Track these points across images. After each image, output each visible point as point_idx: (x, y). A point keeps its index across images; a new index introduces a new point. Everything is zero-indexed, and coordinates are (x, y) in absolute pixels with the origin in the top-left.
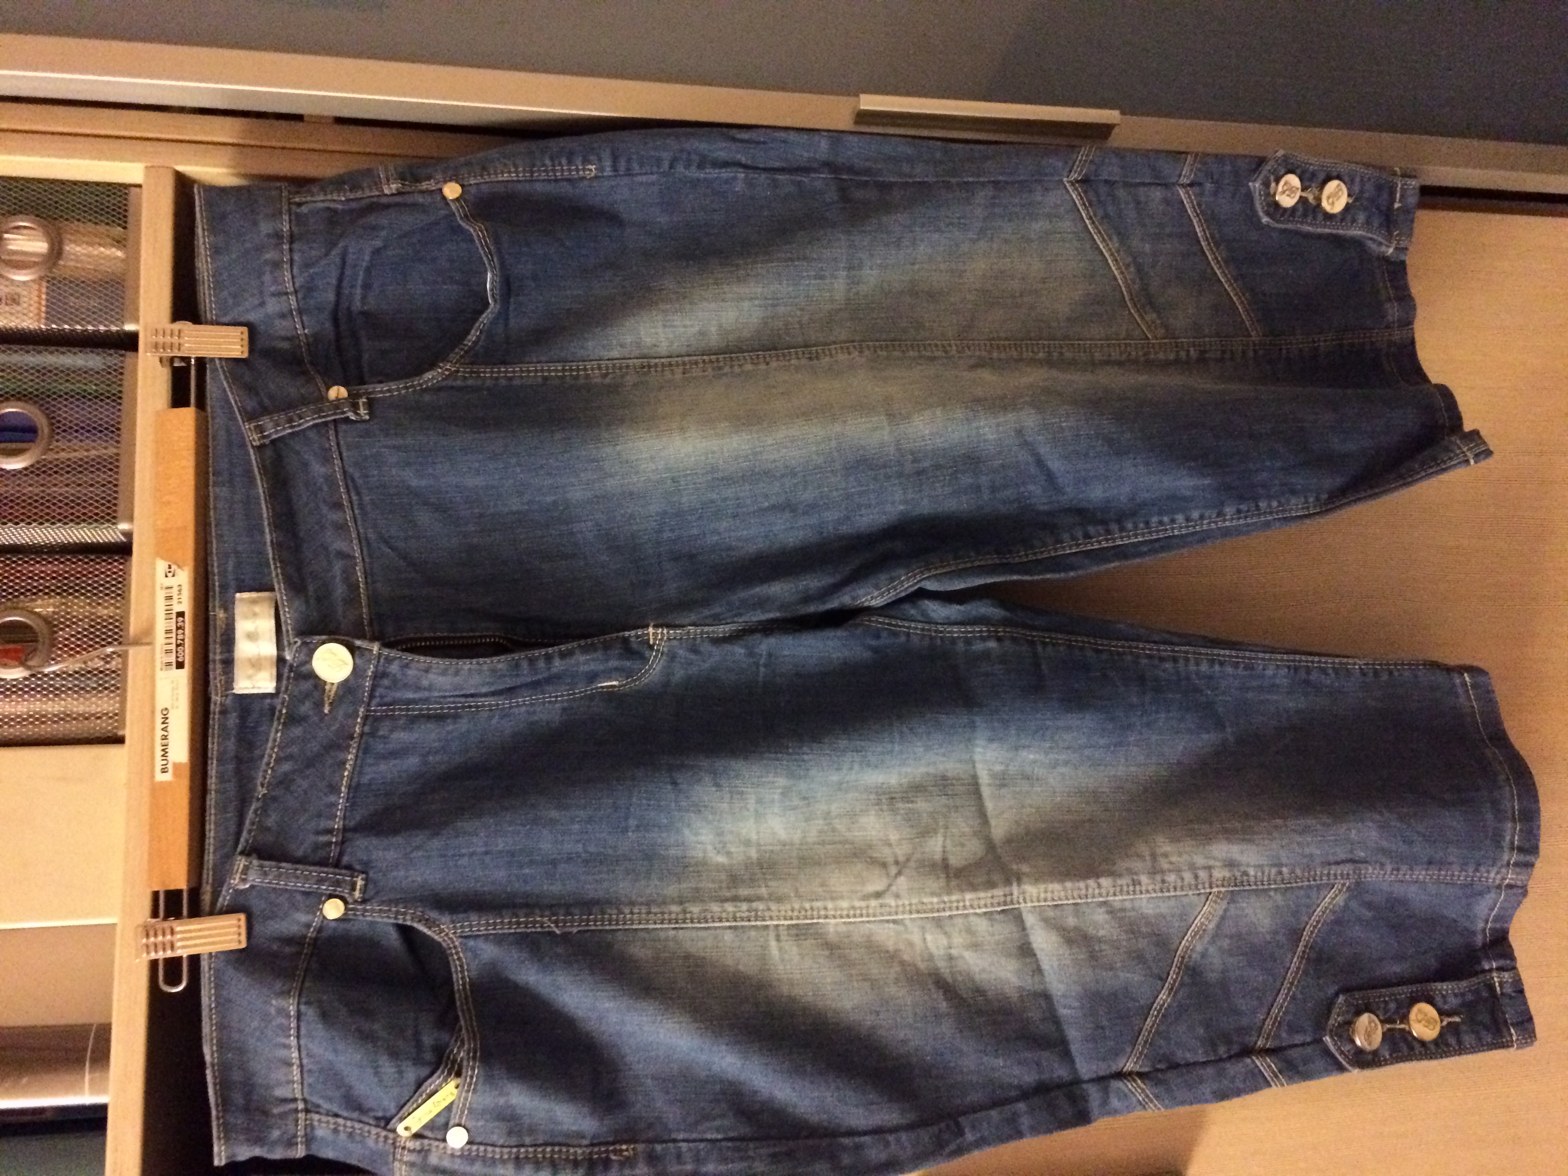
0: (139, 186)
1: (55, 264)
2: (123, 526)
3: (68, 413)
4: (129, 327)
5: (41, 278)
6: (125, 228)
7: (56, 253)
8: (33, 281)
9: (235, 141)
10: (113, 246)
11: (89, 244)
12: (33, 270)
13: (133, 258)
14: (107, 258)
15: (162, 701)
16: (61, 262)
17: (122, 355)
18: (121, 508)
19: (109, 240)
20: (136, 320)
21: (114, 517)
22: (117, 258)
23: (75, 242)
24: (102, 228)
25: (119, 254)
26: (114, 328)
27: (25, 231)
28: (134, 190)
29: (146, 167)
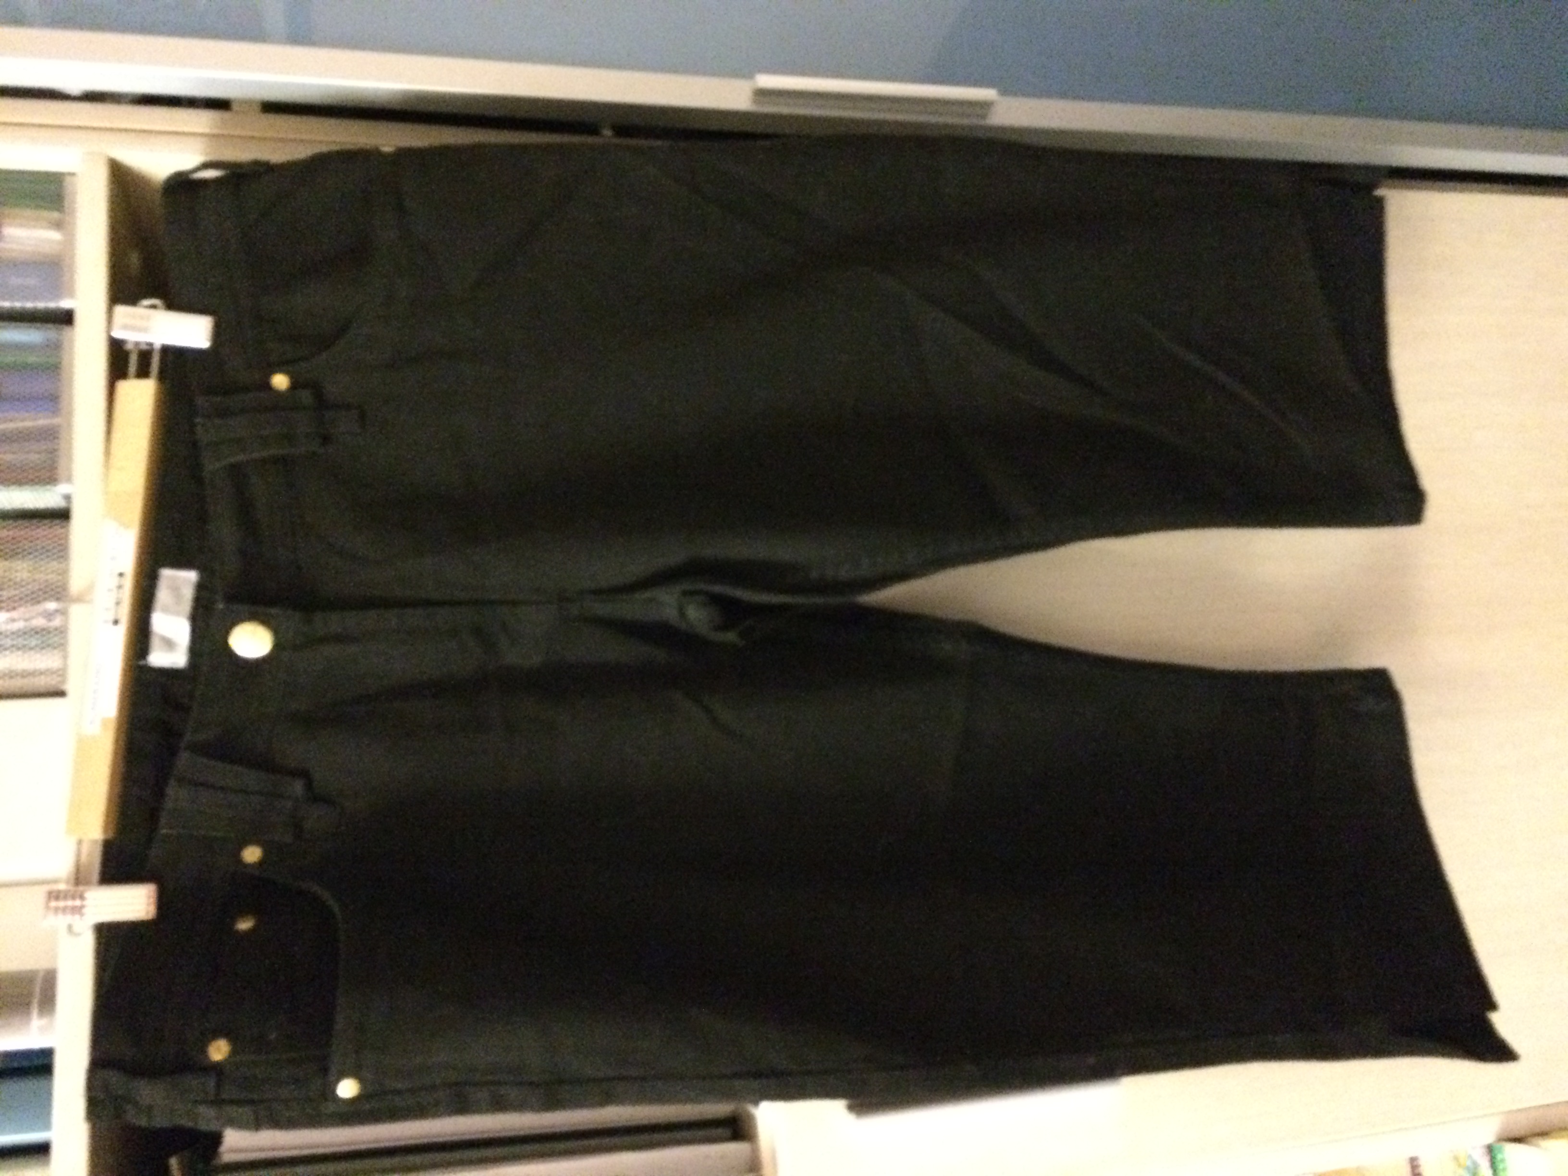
0: (72, 174)
4: (65, 304)
6: (61, 210)
10: (49, 228)
11: (28, 227)
13: (70, 242)
14: (44, 240)
17: (57, 330)
18: (61, 472)
19: (47, 223)
20: (72, 296)
21: (55, 480)
22: (55, 241)
23: (10, 225)
24: (41, 213)
25: (55, 235)
28: (67, 179)
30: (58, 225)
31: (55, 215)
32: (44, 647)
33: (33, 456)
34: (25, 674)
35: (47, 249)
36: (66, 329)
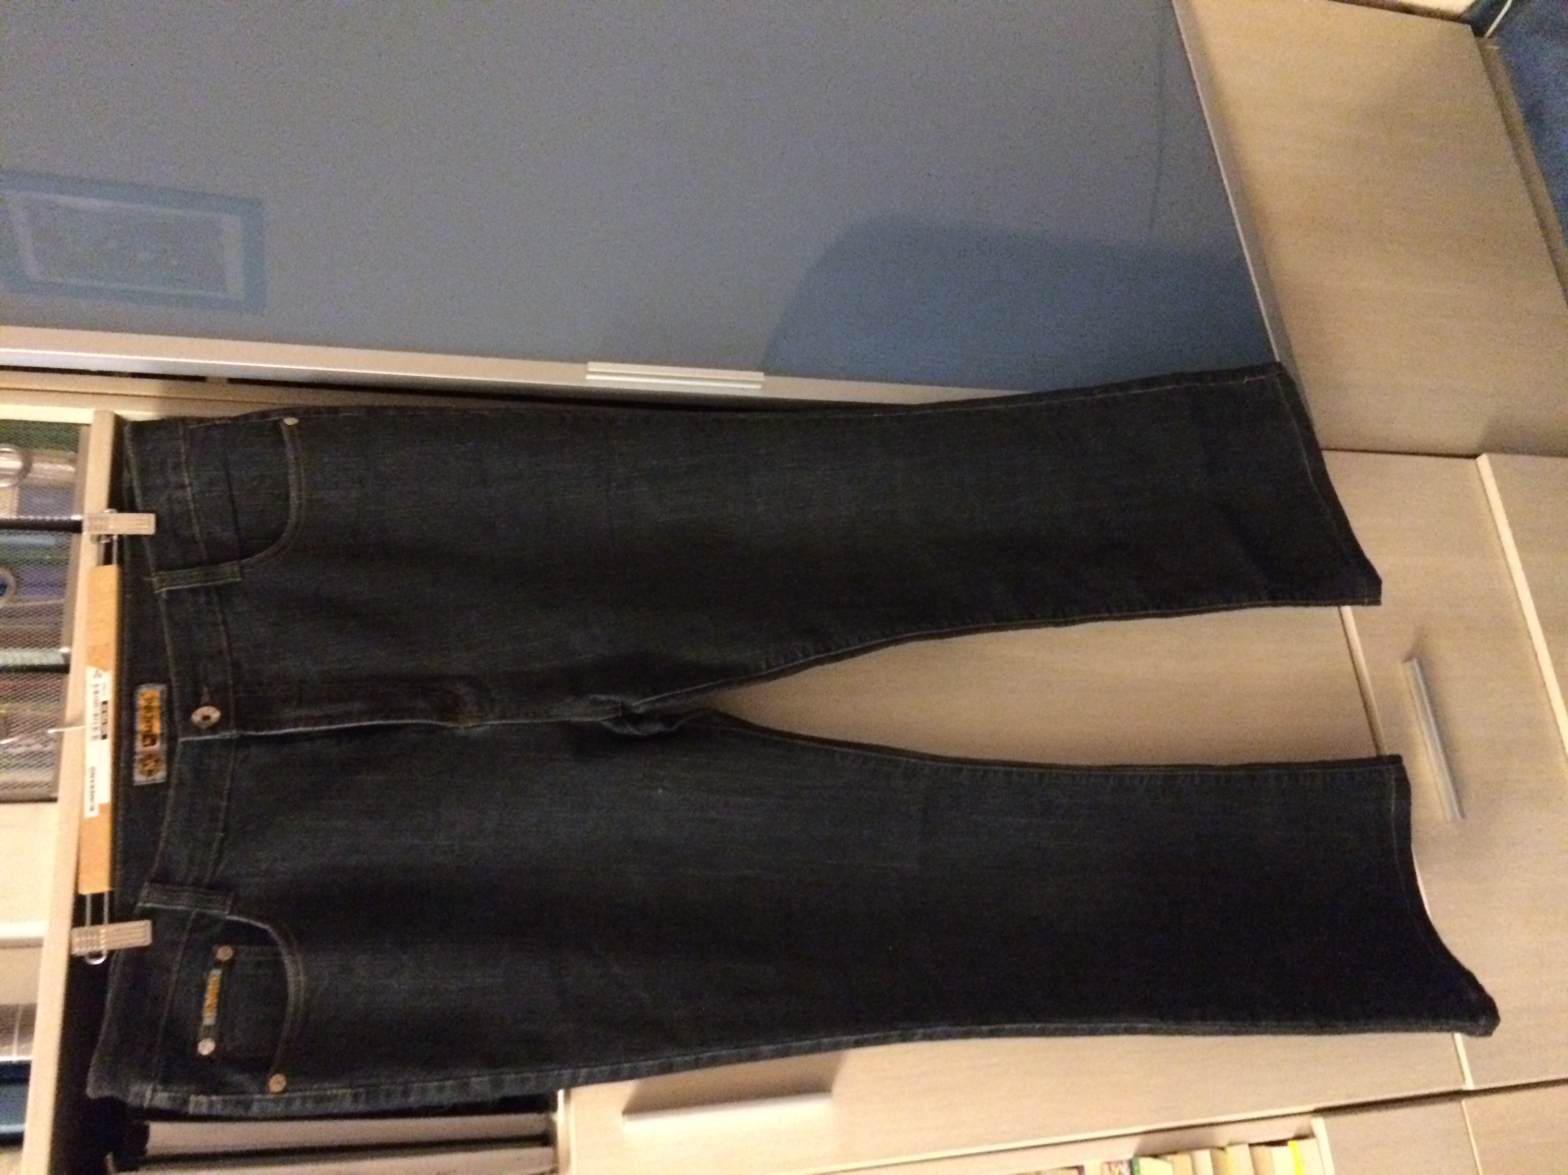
0: (88, 425)
1: (24, 477)
2: (64, 650)
3: (30, 574)
4: (76, 517)
5: (15, 485)
6: (76, 452)
7: (26, 469)
8: (9, 487)
9: (157, 394)
10: (65, 463)
11: (51, 462)
12: (9, 480)
13: (81, 473)
14: (61, 471)
15: (89, 764)
16: (30, 475)
17: (69, 535)
18: (64, 638)
19: (65, 460)
20: (81, 512)
21: (58, 644)
22: (70, 472)
23: (38, 461)
24: (62, 453)
25: (71, 469)
26: (65, 518)
27: (5, 454)
28: (84, 428)
29: (96, 412)
30: (72, 462)
31: (72, 453)
32: (40, 766)
33: (42, 626)
34: (24, 786)
35: (62, 478)
36: (75, 536)
